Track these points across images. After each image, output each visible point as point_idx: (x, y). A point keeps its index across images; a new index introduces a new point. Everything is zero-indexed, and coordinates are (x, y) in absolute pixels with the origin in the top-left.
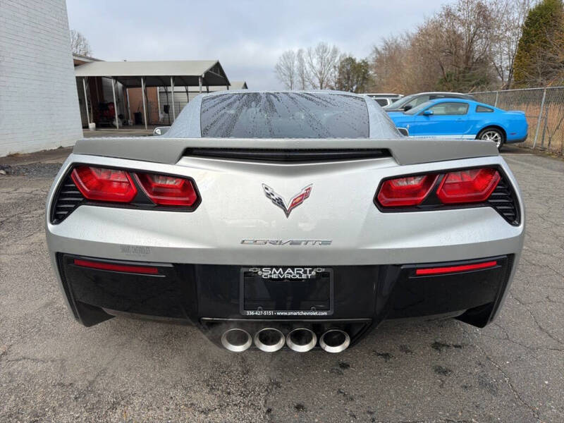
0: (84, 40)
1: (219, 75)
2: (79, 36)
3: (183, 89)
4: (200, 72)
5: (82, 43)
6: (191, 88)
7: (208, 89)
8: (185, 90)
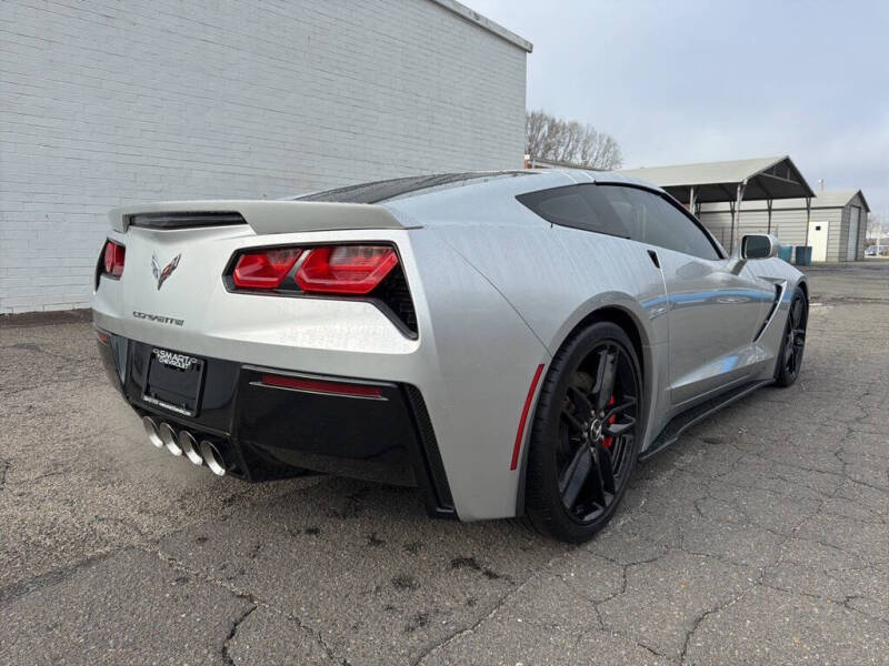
0: (615, 144)
1: (788, 180)
2: (608, 141)
3: (763, 204)
4: (742, 176)
5: (612, 150)
6: (777, 203)
7: (808, 204)
8: (766, 207)
